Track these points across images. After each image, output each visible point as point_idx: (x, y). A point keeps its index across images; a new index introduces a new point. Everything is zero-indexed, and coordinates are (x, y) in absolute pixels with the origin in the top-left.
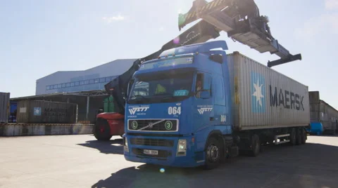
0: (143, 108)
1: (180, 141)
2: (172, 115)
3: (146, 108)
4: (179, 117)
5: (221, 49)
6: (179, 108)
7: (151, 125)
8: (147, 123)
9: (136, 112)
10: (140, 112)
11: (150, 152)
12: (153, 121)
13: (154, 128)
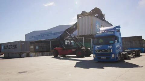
0: (100, 46)
1: (112, 55)
2: (110, 48)
3: (101, 46)
4: (112, 48)
5: (119, 28)
6: (112, 46)
7: (103, 51)
8: (101, 50)
9: (98, 47)
10: (99, 47)
11: (103, 58)
12: (104, 50)
13: (104, 51)
